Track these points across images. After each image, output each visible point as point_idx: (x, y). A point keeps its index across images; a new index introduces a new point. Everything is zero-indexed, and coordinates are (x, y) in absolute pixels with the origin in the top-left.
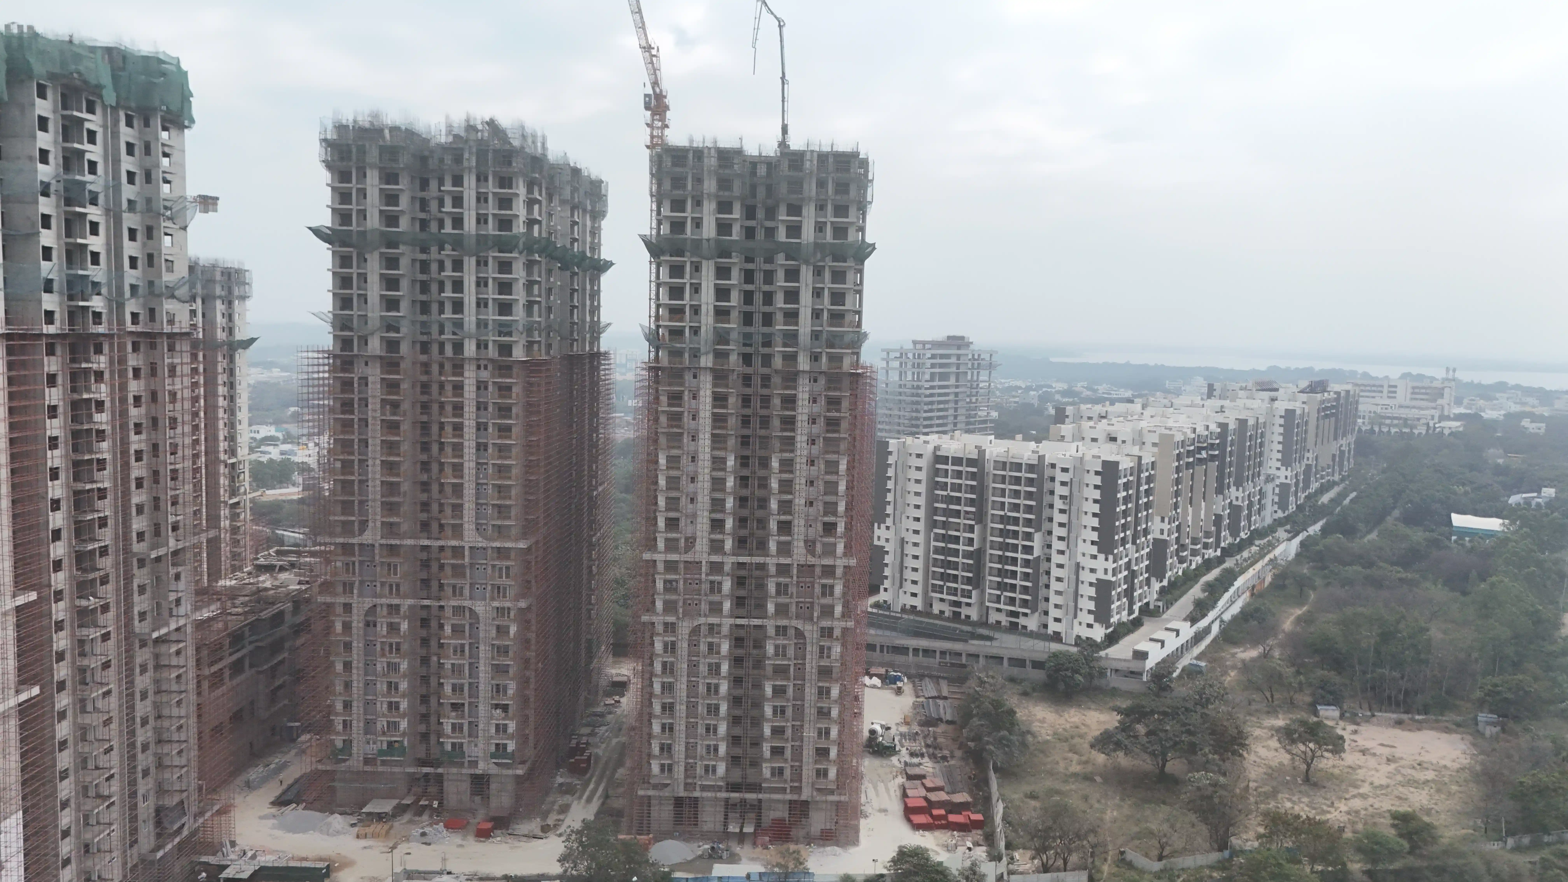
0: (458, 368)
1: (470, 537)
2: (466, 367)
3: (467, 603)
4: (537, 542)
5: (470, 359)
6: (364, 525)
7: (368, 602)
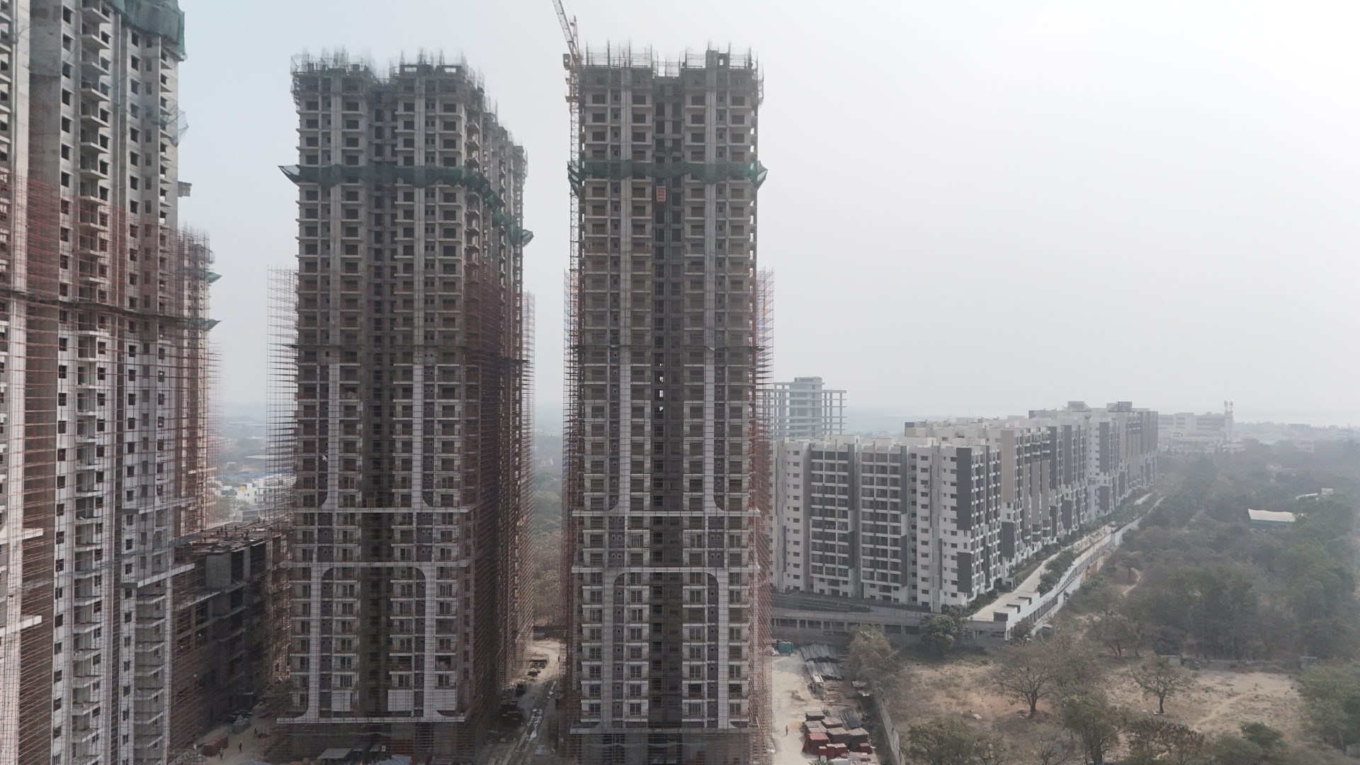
0: (408, 356)
1: (418, 505)
2: (416, 354)
3: (416, 564)
4: (474, 510)
5: (419, 346)
6: (323, 497)
7: (326, 567)
